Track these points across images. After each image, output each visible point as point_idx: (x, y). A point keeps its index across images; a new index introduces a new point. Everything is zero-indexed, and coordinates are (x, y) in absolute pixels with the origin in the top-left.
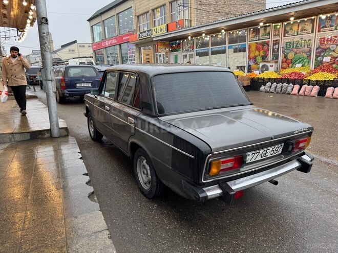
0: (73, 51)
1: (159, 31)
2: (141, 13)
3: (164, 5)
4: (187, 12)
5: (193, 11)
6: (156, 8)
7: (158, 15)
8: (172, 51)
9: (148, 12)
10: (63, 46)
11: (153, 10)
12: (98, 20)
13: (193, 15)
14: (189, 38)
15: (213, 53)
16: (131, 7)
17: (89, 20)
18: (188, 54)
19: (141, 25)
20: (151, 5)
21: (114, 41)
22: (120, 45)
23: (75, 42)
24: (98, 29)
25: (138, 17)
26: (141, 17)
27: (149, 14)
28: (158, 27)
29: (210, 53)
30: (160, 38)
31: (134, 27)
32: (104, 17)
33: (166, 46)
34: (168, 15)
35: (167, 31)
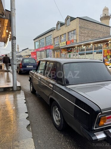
0: (27, 52)
1: (63, 44)
2: (55, 37)
3: (65, 34)
4: (75, 36)
5: (78, 36)
6: (62, 35)
7: (63, 38)
8: (68, 53)
9: (58, 36)
10: (23, 50)
11: (61, 36)
12: (38, 40)
13: (78, 38)
14: (76, 47)
15: (87, 54)
16: (51, 35)
17: (34, 40)
18: (75, 54)
19: (55, 42)
20: (60, 33)
21: (44, 48)
22: (46, 50)
23: (28, 48)
24: (37, 44)
25: (54, 38)
26: (55, 39)
27: (59, 37)
28: (62, 43)
29: (85, 54)
30: (63, 47)
31: (52, 43)
32: (40, 39)
33: (66, 51)
34: (67, 38)
35: (66, 44)
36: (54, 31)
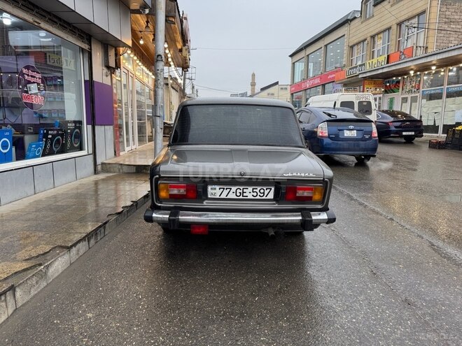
0: (273, 94)
2: (355, 42)
3: (389, 29)
4: (422, 36)
5: (433, 35)
6: (378, 34)
7: (379, 43)
8: (386, 92)
9: (365, 40)
10: (263, 89)
11: (373, 37)
12: (302, 54)
13: (430, 40)
14: (412, 72)
15: (450, 95)
16: (344, 35)
17: (291, 56)
18: (409, 96)
19: (355, 57)
20: (371, 29)
21: (317, 81)
22: (324, 85)
23: (277, 83)
24: (300, 67)
25: (352, 47)
26: (355, 48)
27: (366, 42)
28: (375, 61)
29: (444, 95)
30: (368, 74)
31: (345, 61)
32: (309, 50)
34: (393, 43)
35: (388, 63)
36: (353, 23)
